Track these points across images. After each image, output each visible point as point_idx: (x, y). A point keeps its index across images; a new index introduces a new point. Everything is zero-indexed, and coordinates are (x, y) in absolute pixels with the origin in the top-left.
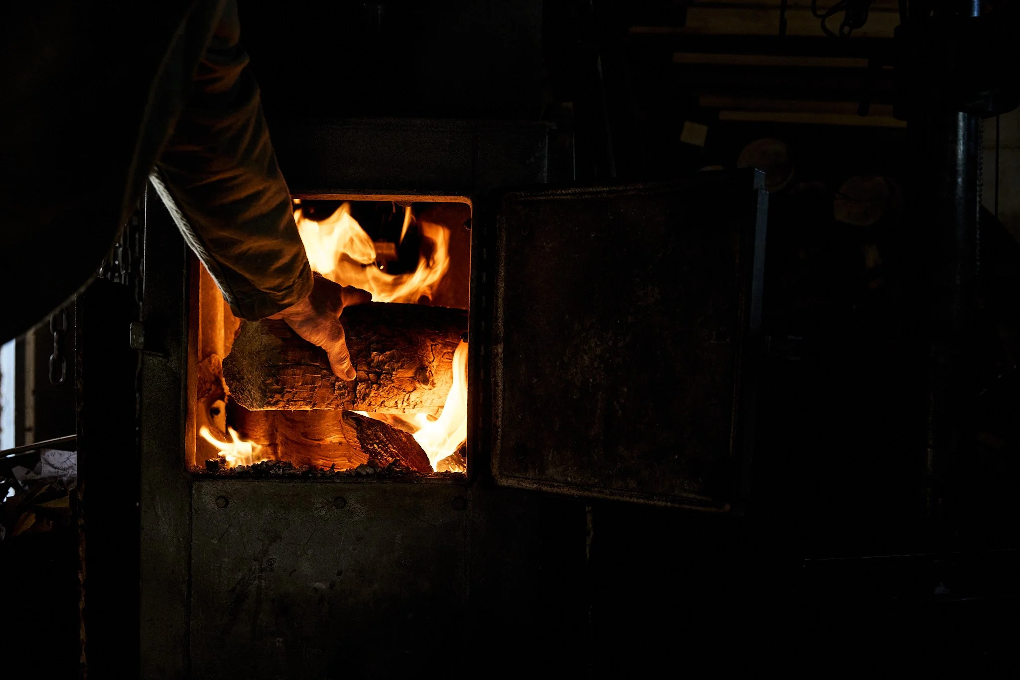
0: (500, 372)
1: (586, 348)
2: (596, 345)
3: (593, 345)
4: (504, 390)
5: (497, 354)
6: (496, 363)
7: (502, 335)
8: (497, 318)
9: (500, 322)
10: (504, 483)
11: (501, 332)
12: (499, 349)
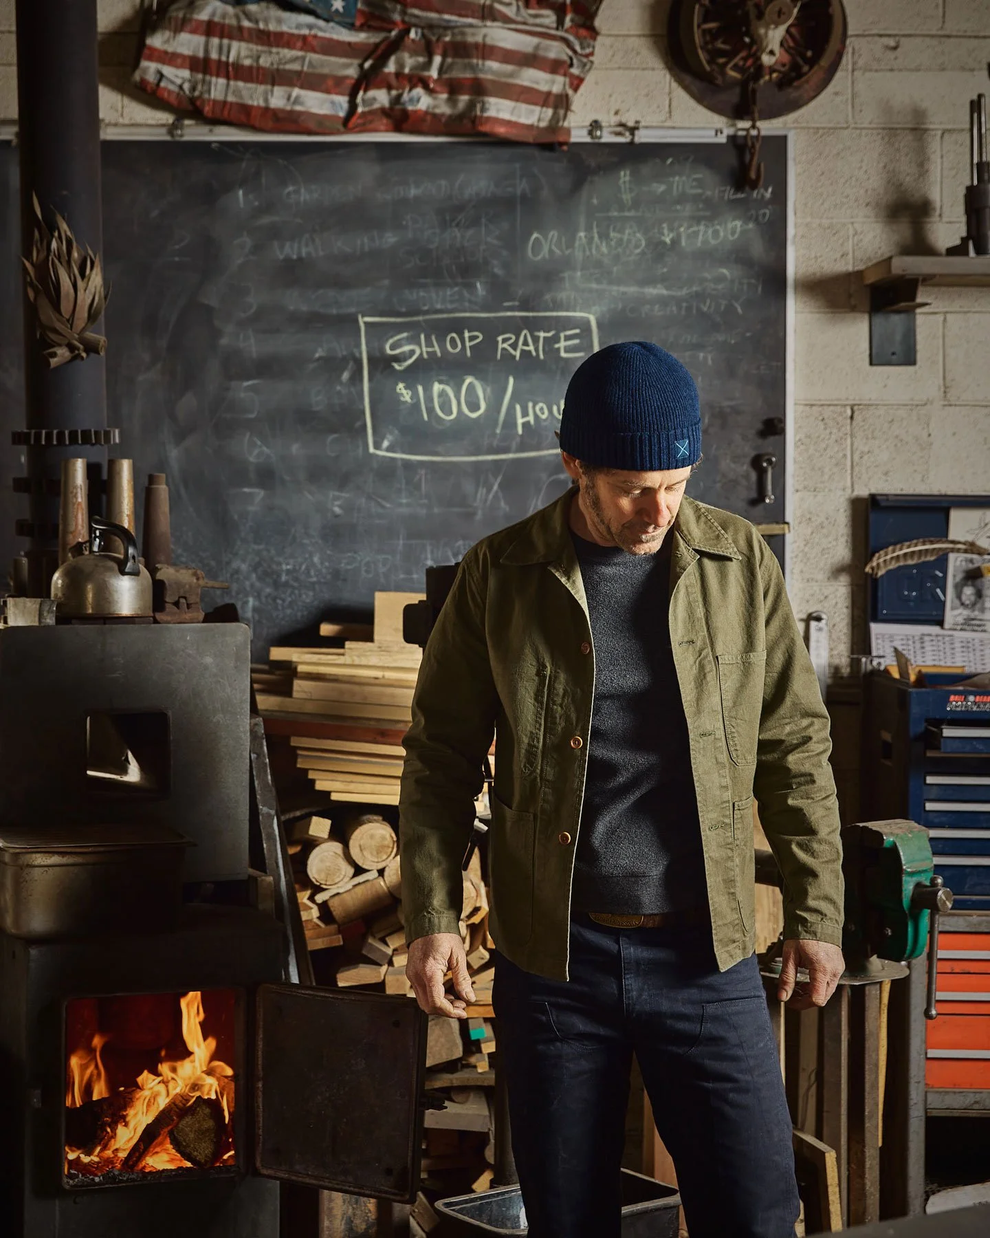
1: (319, 1091)
2: (326, 1091)
3: (323, 1090)
5: (258, 1090)
6: (258, 1094)
7: (261, 1076)
8: (258, 1064)
9: (260, 1067)
10: (265, 1172)
11: (261, 1073)
12: (260, 1085)
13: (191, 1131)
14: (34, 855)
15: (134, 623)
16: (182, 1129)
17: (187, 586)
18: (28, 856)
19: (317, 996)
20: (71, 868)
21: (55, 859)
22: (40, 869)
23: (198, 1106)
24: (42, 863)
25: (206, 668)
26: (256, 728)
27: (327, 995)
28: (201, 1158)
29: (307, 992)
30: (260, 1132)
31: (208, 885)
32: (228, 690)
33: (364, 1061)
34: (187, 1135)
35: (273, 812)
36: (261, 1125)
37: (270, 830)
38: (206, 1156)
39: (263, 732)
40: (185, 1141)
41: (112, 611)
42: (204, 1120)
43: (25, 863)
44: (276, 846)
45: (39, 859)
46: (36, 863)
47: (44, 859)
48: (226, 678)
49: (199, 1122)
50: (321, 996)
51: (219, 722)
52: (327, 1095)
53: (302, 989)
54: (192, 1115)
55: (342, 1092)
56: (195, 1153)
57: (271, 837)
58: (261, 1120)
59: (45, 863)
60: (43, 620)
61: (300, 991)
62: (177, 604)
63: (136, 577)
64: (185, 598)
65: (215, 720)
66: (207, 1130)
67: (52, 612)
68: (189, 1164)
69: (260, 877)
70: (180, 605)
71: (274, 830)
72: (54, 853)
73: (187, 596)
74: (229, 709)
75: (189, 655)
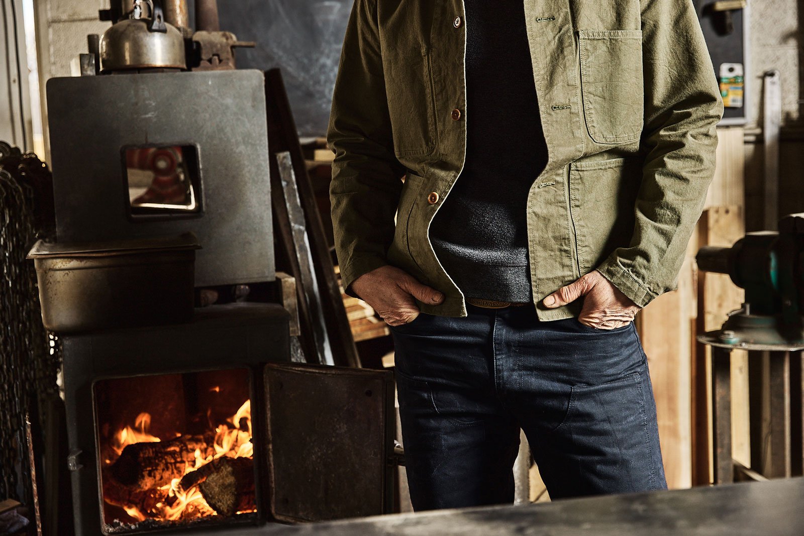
0: (271, 459)
1: (314, 452)
2: (318, 451)
3: (316, 450)
4: (274, 468)
5: (269, 449)
6: (269, 454)
7: (271, 439)
8: (268, 430)
9: (270, 433)
10: (278, 517)
11: (270, 437)
12: (270, 447)
13: (216, 486)
14: (55, 260)
15: (163, 72)
16: (209, 484)
17: (219, 46)
18: (50, 261)
19: (307, 372)
20: (90, 271)
21: (74, 264)
22: (62, 272)
23: (222, 465)
24: (63, 267)
25: (227, 107)
26: (285, 161)
27: (314, 371)
28: (224, 508)
29: (299, 369)
30: (273, 485)
31: (242, 287)
32: (248, 125)
33: (345, 426)
34: (213, 488)
35: (303, 228)
36: (273, 479)
37: (302, 243)
38: (228, 506)
39: (290, 163)
40: (211, 494)
41: (146, 63)
42: (227, 476)
43: (48, 268)
44: (307, 255)
45: (60, 264)
46: (57, 267)
47: (64, 263)
48: (245, 116)
49: (223, 478)
50: (310, 372)
51: (241, 152)
52: (319, 454)
53: (296, 367)
54: (217, 472)
55: (330, 452)
56: (220, 504)
57: (303, 248)
58: (273, 475)
59: (65, 267)
60: (84, 72)
61: (294, 368)
62: (210, 61)
63: (163, 34)
64: (218, 55)
65: (237, 151)
66: (230, 485)
67: (92, 65)
68: (215, 513)
69: (283, 278)
70: (213, 60)
71: (304, 243)
72: (72, 258)
73: (219, 53)
74: (250, 141)
75: (212, 98)
